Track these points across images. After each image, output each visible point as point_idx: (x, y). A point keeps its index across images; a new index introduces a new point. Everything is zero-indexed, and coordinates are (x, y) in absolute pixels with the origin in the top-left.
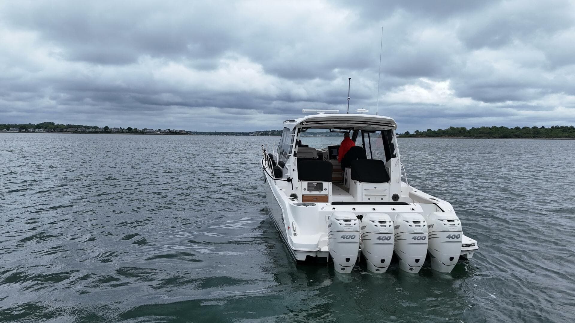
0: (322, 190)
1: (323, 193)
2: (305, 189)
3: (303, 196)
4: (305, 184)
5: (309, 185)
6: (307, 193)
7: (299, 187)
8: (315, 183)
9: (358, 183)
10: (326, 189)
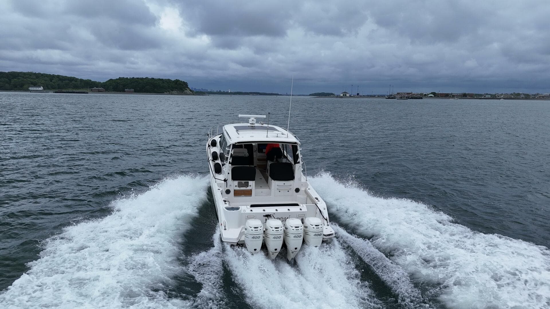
0: (248, 186)
1: (249, 188)
2: (236, 186)
3: (235, 190)
4: (236, 183)
5: (239, 183)
6: (237, 188)
7: (232, 185)
8: (243, 182)
9: (273, 181)
10: (250, 186)
